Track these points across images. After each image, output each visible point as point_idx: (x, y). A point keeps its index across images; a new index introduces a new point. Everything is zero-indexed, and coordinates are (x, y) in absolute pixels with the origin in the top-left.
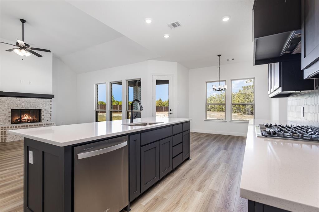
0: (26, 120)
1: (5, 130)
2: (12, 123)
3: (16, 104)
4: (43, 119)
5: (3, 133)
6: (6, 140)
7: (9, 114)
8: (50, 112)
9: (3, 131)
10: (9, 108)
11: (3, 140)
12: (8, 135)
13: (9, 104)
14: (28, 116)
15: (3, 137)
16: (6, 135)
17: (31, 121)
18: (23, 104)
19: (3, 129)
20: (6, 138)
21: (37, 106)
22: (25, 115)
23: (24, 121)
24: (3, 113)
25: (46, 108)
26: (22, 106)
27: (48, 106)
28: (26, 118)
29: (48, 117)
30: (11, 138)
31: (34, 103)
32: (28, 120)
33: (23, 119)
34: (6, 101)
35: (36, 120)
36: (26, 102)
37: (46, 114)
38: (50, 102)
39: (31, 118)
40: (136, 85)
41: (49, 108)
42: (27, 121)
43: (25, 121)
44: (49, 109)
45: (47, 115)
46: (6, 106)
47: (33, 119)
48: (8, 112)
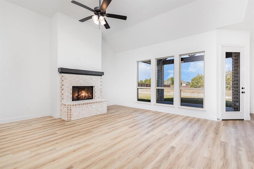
1: (71, 108)
2: (73, 100)
3: (76, 81)
4: (96, 96)
5: (69, 111)
6: (71, 118)
7: (71, 91)
8: (100, 90)
9: (69, 109)
10: (71, 85)
11: (69, 118)
12: (74, 113)
13: (70, 81)
14: (84, 93)
15: (69, 115)
16: (71, 113)
17: (87, 98)
18: (81, 81)
19: (69, 107)
20: (72, 116)
21: (91, 83)
22: (83, 92)
23: (82, 98)
24: (66, 90)
25: (97, 85)
26: (81, 83)
27: (99, 83)
28: (83, 95)
29: (99, 94)
30: (76, 116)
31: (89, 80)
32: (85, 96)
33: (81, 95)
35: (90, 96)
36: (83, 79)
37: (98, 91)
39: (87, 95)
40: (160, 64)
41: (100, 85)
42: (84, 98)
46: (69, 83)
47: (89, 96)
48: (70, 90)
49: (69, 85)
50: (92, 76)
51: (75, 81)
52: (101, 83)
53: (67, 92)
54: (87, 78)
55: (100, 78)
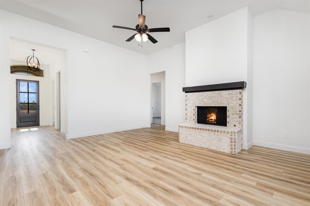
0: (213, 120)
7: (194, 112)
8: (238, 112)
13: (193, 100)
14: (214, 116)
18: (205, 100)
21: (220, 102)
22: (212, 114)
25: (231, 105)
26: (205, 102)
27: (235, 102)
28: (212, 118)
29: (236, 120)
31: (216, 99)
33: (210, 118)
34: (191, 97)
36: (208, 97)
37: (233, 114)
38: (238, 95)
42: (214, 122)
43: (212, 122)
44: (238, 106)
45: (235, 116)
46: (192, 102)
48: (193, 110)
49: (191, 105)
50: (221, 91)
51: (198, 100)
52: (240, 102)
53: (190, 112)
54: (214, 95)
55: (238, 93)
